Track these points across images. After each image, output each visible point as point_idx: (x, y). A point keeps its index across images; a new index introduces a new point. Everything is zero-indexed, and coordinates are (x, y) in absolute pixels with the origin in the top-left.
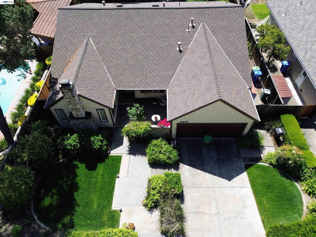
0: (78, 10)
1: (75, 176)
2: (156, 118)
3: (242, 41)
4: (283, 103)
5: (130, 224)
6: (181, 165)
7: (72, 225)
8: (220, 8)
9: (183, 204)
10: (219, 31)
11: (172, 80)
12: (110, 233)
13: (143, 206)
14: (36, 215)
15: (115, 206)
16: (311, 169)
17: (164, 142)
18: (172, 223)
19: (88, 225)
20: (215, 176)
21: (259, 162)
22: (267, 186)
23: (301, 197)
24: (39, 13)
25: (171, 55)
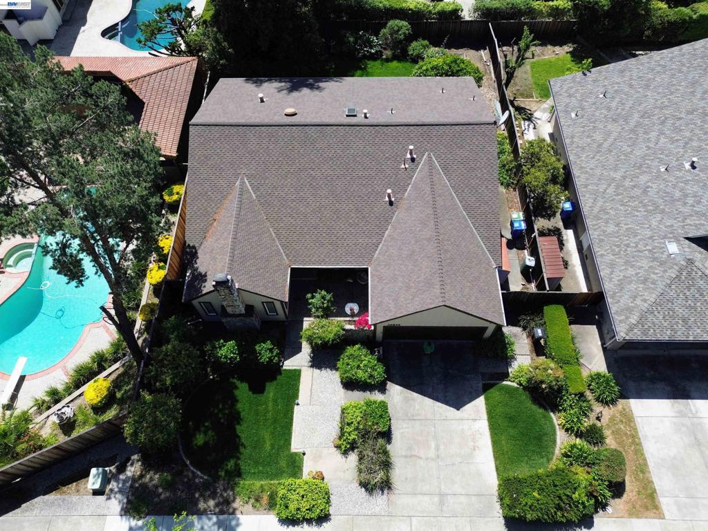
0: (222, 128)
1: (235, 401)
2: (352, 310)
3: (490, 187)
4: (548, 289)
5: (317, 473)
6: (390, 385)
7: (238, 473)
8: (458, 126)
9: (389, 444)
10: (455, 167)
11: (377, 252)
12: (292, 485)
13: (335, 447)
14: (187, 458)
15: (295, 446)
16: (573, 396)
17: (364, 351)
18: (375, 472)
19: (259, 472)
20: (437, 403)
21: (504, 380)
22: (510, 418)
23: (554, 434)
24: (144, 103)
25: (376, 209)
